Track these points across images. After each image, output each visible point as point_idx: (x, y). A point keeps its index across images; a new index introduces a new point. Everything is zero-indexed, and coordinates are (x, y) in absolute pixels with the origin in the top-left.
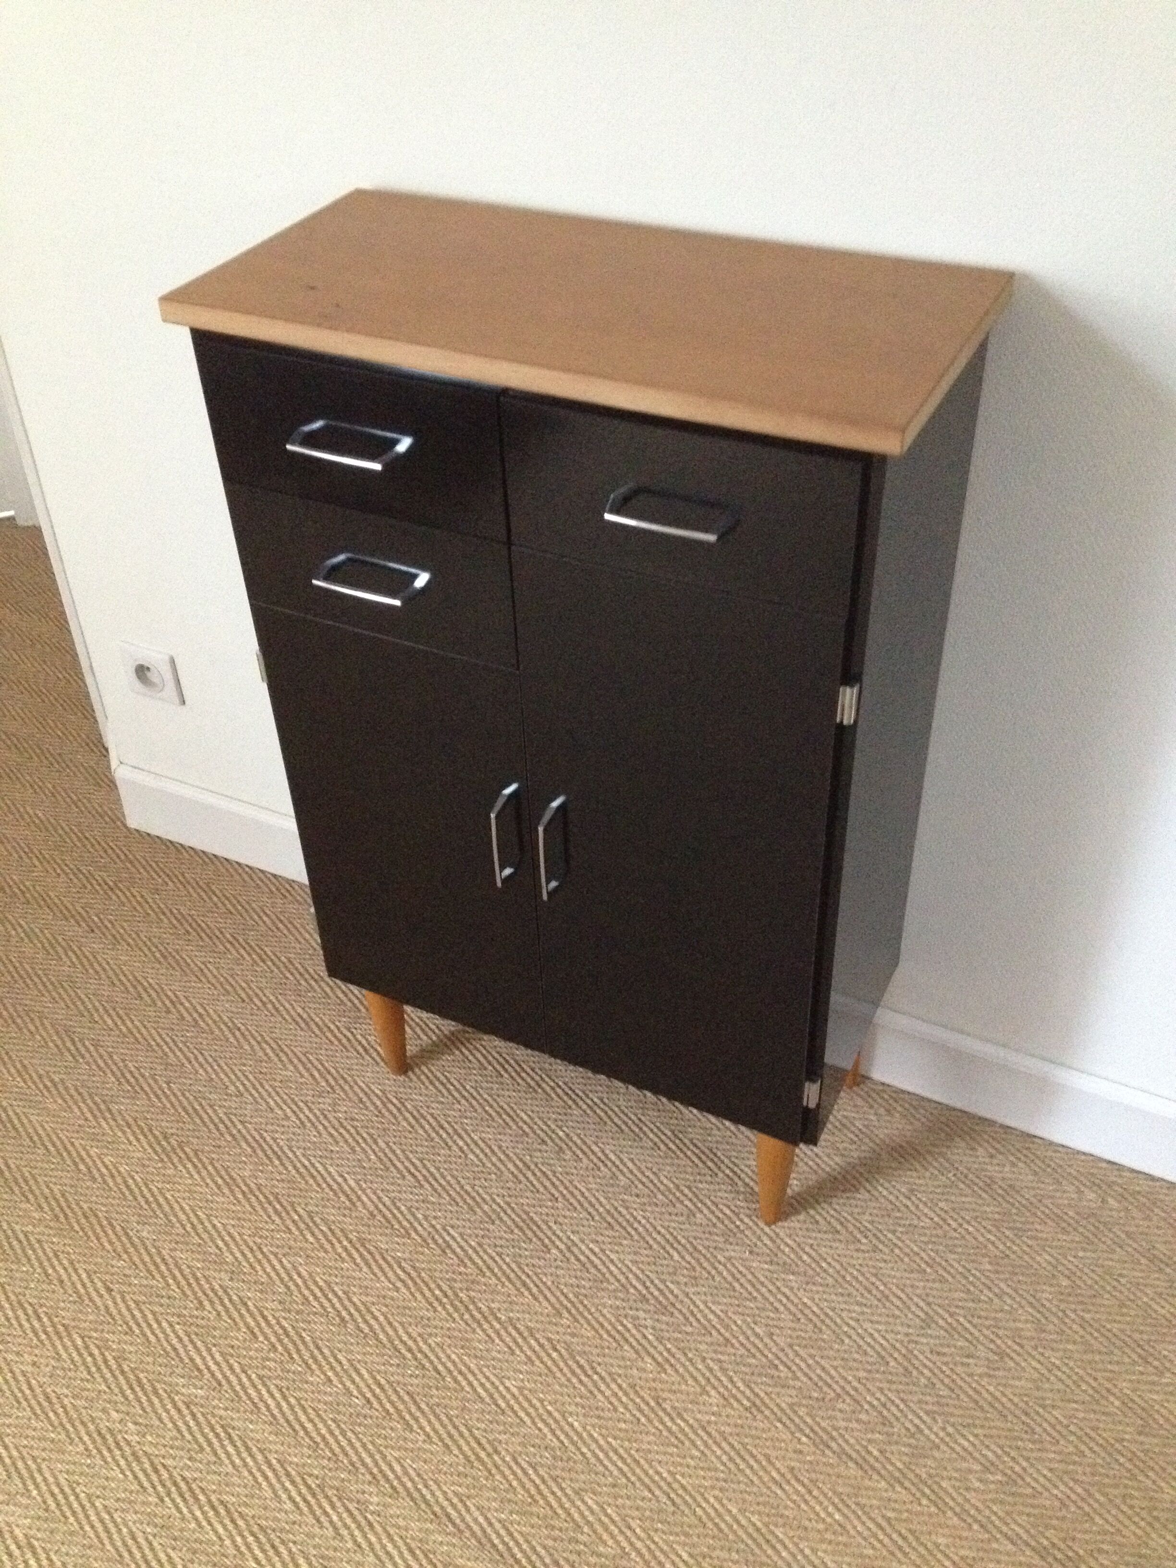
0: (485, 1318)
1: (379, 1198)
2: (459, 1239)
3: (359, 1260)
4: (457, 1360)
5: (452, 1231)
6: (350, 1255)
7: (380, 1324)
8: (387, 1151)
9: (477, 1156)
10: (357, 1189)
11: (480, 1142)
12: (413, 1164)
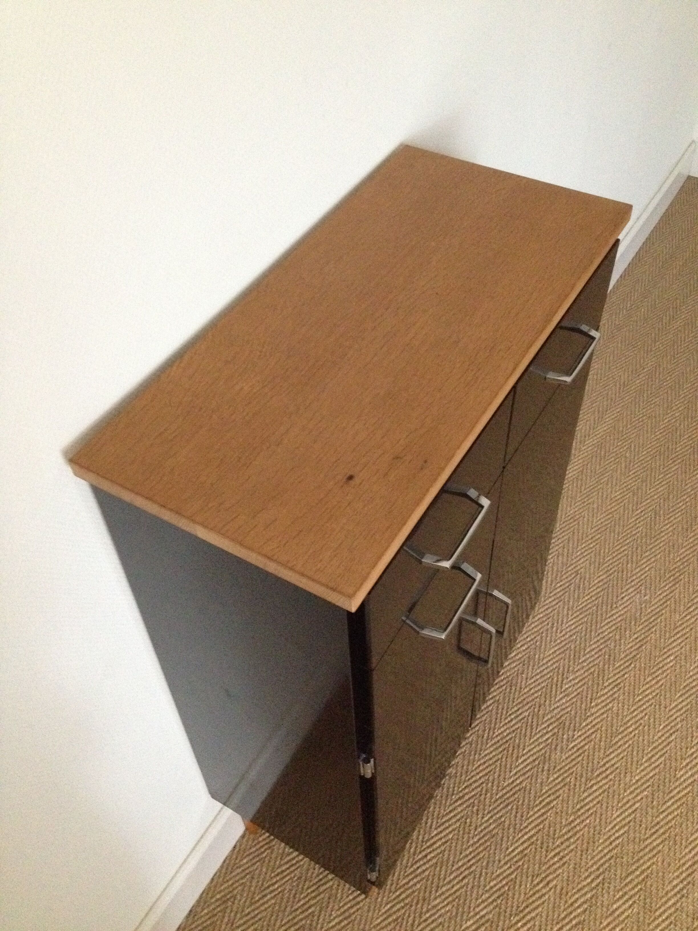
0: (572, 829)
1: (483, 902)
2: (516, 845)
3: (533, 914)
4: (602, 846)
5: (510, 850)
6: (529, 921)
7: (581, 896)
8: (443, 897)
9: (450, 832)
10: (475, 919)
11: (439, 830)
12: (455, 878)
